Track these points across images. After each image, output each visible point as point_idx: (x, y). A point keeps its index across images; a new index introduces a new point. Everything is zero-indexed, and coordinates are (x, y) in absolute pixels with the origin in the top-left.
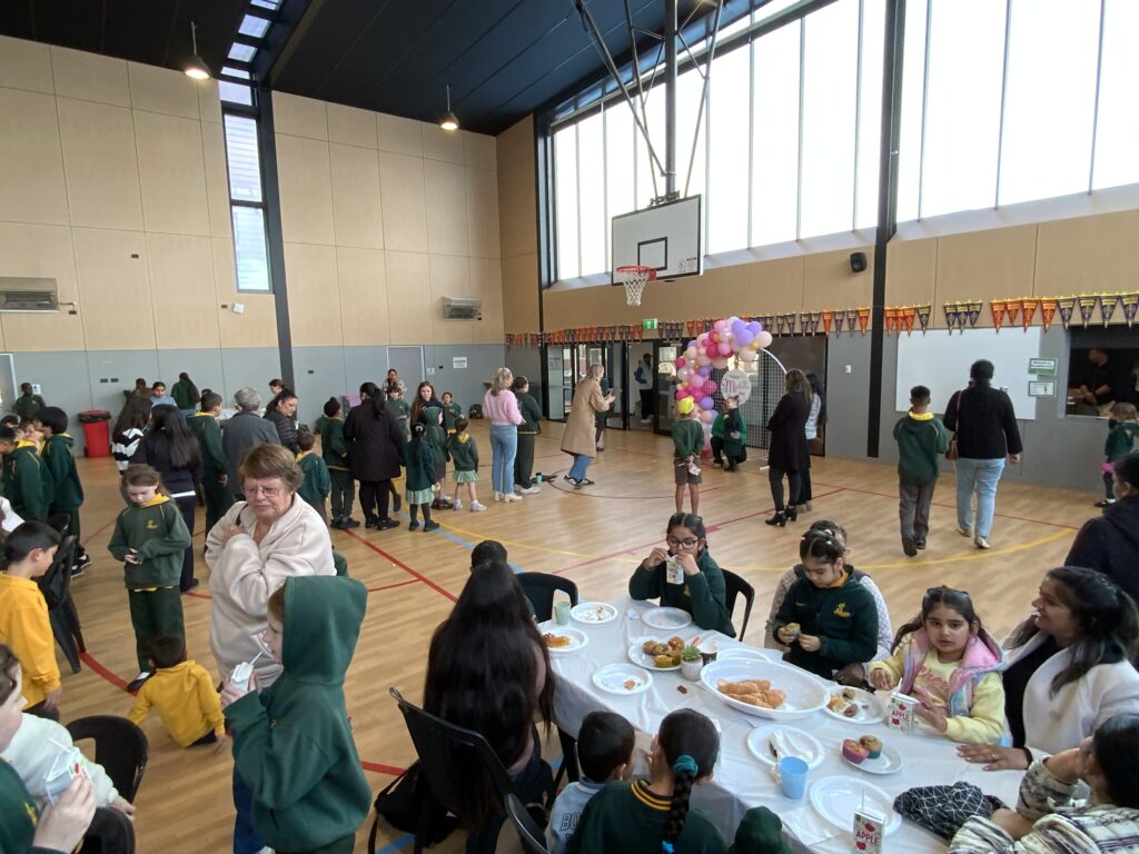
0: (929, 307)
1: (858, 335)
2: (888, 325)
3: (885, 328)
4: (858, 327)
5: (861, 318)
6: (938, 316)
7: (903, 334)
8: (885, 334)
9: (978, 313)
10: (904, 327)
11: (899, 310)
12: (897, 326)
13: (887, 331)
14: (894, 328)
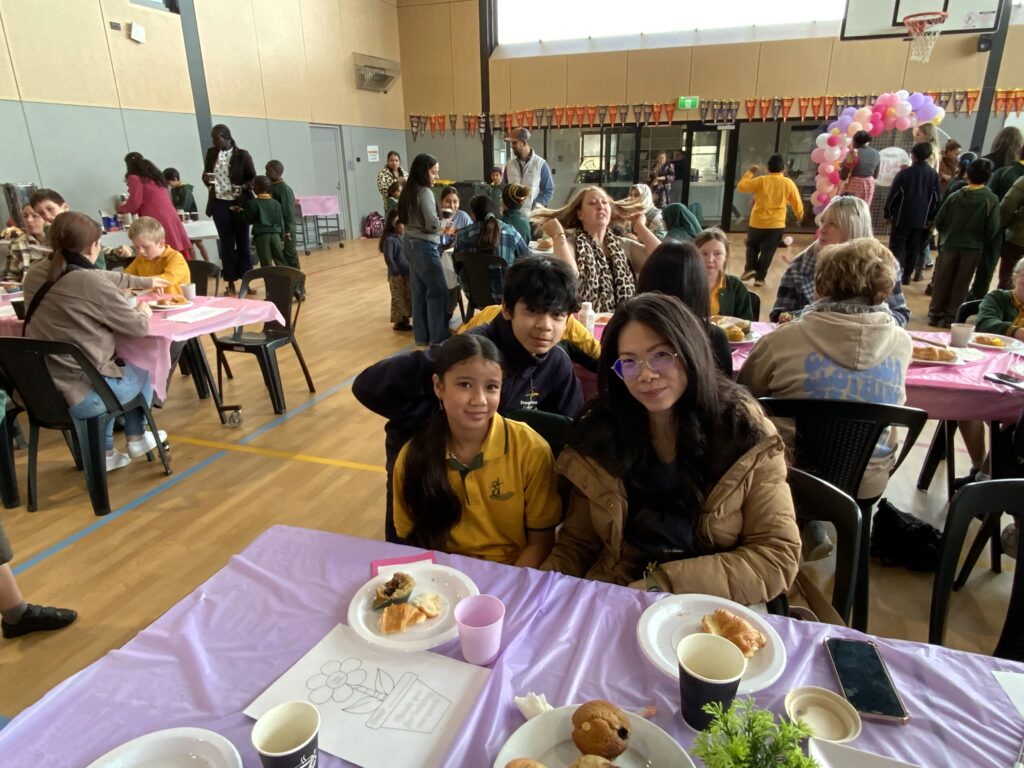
1: (961, 116)
2: (996, 107)
3: (992, 109)
4: (964, 108)
5: (968, 100)
7: (1012, 114)
8: (992, 114)
10: (1013, 108)
11: (1011, 92)
12: (1006, 107)
13: (995, 112)
14: (1003, 109)
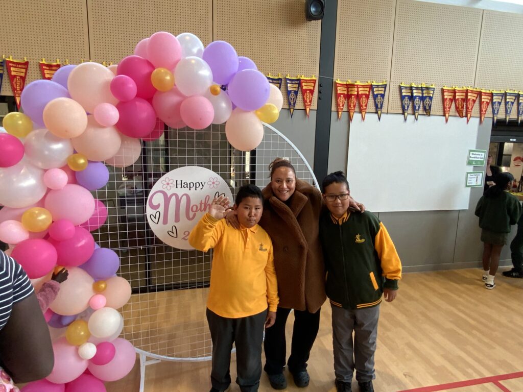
0: (385, 86)
1: (298, 115)
2: (337, 105)
3: (334, 108)
4: (299, 105)
5: (304, 92)
6: (392, 99)
7: (356, 117)
8: (334, 115)
9: (431, 98)
10: (357, 109)
11: (353, 86)
12: (349, 106)
13: (338, 111)
14: (345, 109)
